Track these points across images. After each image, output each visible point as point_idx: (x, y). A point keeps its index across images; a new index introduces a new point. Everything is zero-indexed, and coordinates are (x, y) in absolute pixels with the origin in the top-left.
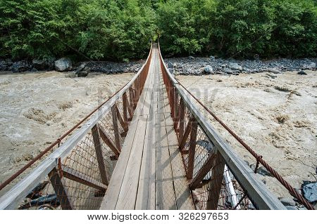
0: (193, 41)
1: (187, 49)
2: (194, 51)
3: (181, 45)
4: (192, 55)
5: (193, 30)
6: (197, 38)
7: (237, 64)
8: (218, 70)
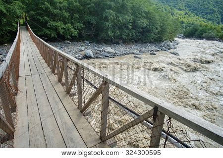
0: (69, 26)
1: (63, 33)
2: (71, 36)
3: (56, 29)
4: (68, 39)
5: (67, 15)
6: (72, 24)
7: (110, 48)
8: (96, 53)
